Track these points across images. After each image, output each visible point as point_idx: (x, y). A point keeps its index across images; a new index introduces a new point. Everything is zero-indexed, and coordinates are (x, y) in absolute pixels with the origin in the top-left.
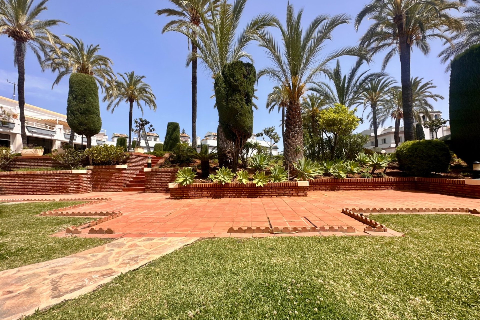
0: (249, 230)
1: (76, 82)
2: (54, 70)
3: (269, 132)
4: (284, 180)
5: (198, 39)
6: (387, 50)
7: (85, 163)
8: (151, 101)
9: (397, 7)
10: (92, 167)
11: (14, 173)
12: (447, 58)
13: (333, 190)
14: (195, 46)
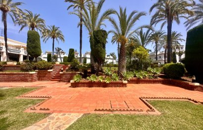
0: (103, 110)
1: (30, 34)
2: (20, 25)
3: (112, 55)
4: (118, 80)
5: (83, 17)
6: (162, 22)
7: (35, 69)
8: (62, 38)
9: (167, 5)
10: (37, 70)
11: (4, 73)
12: (187, 25)
13: (137, 83)
14: (82, 20)
